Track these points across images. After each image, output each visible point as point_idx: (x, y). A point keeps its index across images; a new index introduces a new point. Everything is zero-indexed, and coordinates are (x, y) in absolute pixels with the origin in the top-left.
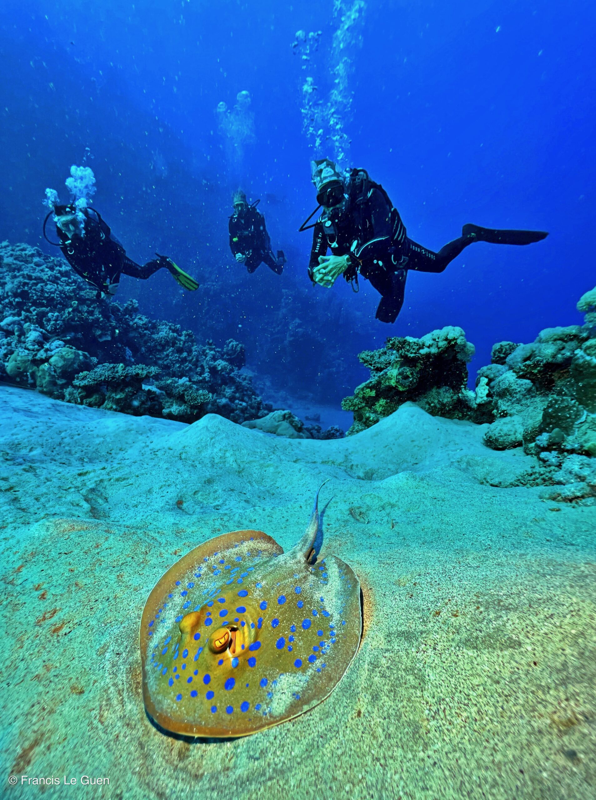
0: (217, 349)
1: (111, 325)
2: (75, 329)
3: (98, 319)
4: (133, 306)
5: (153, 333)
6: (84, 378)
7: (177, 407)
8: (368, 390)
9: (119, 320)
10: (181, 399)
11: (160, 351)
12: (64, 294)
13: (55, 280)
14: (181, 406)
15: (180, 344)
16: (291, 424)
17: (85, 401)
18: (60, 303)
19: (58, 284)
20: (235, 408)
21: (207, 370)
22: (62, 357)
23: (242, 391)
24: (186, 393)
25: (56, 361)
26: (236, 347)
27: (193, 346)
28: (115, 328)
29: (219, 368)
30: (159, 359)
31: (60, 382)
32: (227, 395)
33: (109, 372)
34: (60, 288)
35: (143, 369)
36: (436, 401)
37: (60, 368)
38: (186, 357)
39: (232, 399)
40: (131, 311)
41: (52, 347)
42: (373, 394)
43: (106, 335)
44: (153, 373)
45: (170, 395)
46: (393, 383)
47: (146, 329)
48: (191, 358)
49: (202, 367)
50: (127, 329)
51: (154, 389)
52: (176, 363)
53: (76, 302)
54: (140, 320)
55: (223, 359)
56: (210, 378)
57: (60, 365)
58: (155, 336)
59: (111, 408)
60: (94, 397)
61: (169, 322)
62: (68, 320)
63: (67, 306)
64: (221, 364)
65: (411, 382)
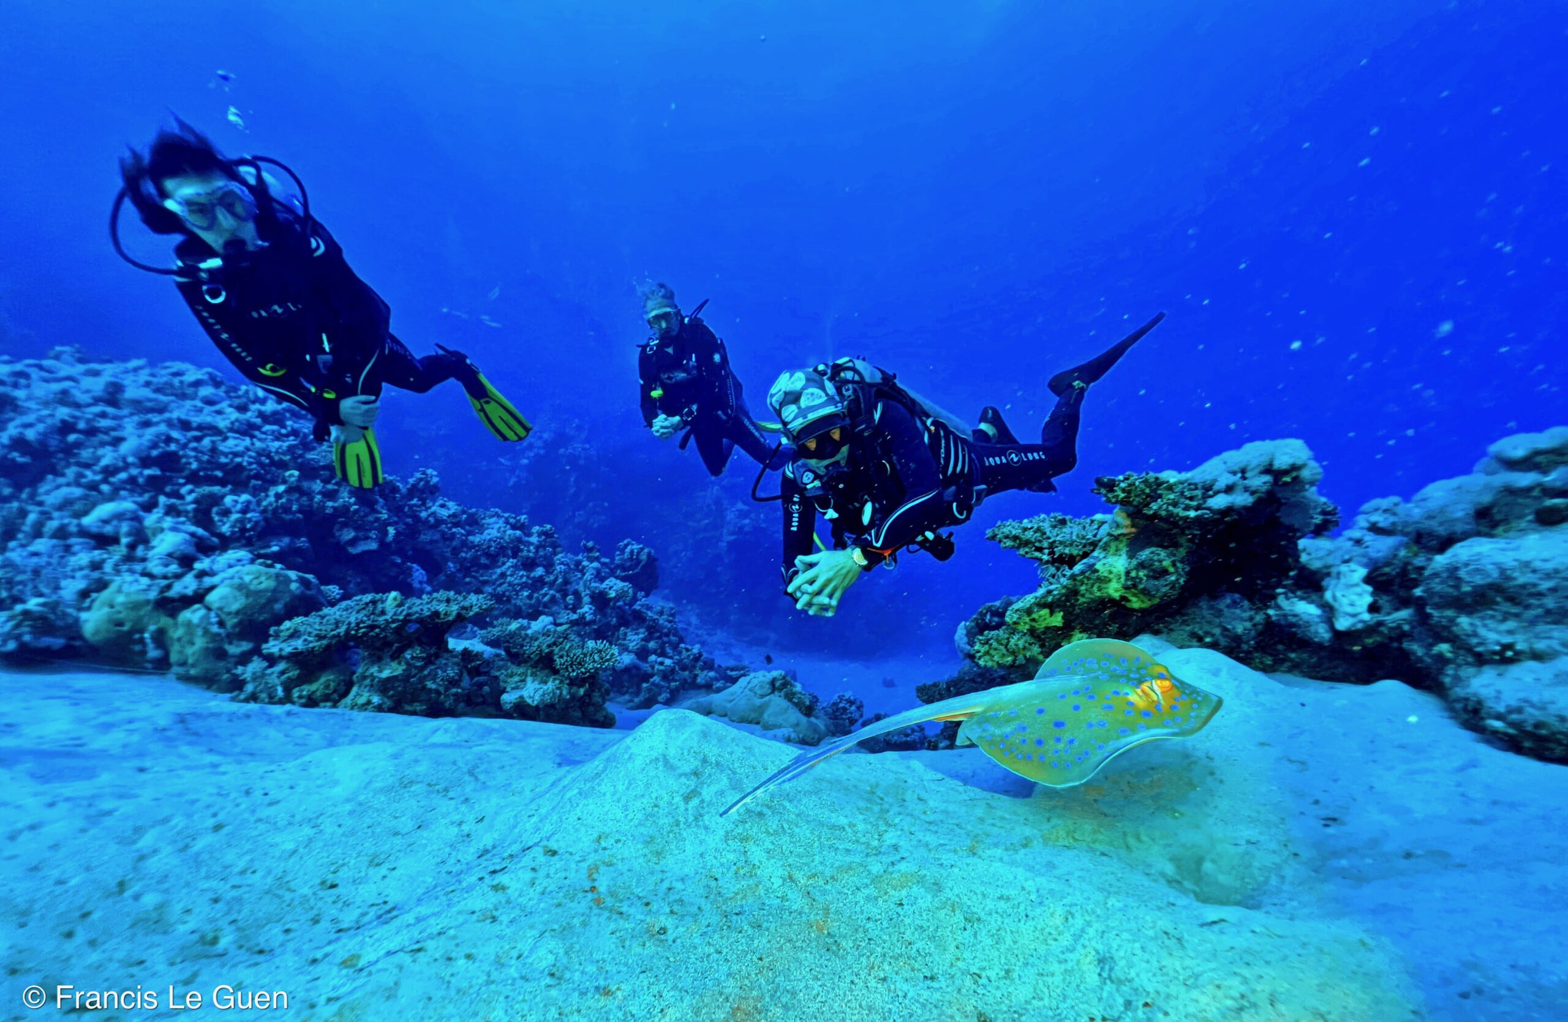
0: (604, 560)
1: (377, 520)
2: (291, 529)
3: (346, 508)
4: (427, 482)
5: (469, 533)
6: (295, 634)
7: (536, 685)
8: (1045, 612)
9: (396, 510)
10: (545, 664)
11: (486, 567)
12: (268, 456)
13: (247, 430)
14: (546, 683)
15: (528, 552)
16: (790, 700)
17: (296, 693)
18: (257, 476)
19: (252, 437)
20: (649, 670)
21: (586, 599)
22: (241, 587)
23: (659, 638)
24: (556, 650)
25: (223, 598)
26: (638, 553)
27: (555, 554)
28: (386, 524)
29: (612, 594)
30: (485, 583)
31: (234, 649)
32: (631, 646)
33: (360, 616)
34: (258, 444)
35: (448, 601)
36: (1217, 631)
37: (237, 613)
38: (541, 576)
39: (642, 654)
40: (422, 491)
41: (216, 567)
42: (1057, 620)
43: (367, 538)
44: (476, 609)
45: (516, 658)
46: (1114, 589)
47: (456, 525)
48: (552, 577)
49: (576, 594)
50: (414, 527)
51: (476, 645)
52: (522, 589)
53: (296, 473)
54: (444, 509)
55: (617, 578)
56: (594, 614)
57: (235, 607)
58: (476, 539)
59: (369, 702)
60: (323, 680)
61: (504, 512)
62: (275, 510)
63: (274, 483)
64: (614, 586)
65: (1173, 585)
